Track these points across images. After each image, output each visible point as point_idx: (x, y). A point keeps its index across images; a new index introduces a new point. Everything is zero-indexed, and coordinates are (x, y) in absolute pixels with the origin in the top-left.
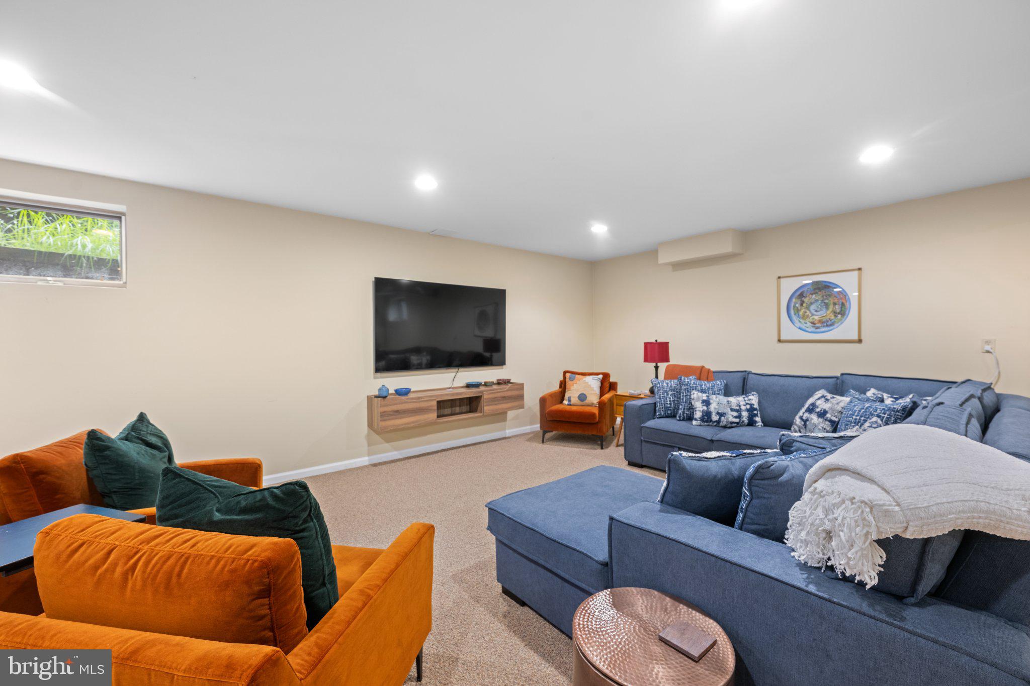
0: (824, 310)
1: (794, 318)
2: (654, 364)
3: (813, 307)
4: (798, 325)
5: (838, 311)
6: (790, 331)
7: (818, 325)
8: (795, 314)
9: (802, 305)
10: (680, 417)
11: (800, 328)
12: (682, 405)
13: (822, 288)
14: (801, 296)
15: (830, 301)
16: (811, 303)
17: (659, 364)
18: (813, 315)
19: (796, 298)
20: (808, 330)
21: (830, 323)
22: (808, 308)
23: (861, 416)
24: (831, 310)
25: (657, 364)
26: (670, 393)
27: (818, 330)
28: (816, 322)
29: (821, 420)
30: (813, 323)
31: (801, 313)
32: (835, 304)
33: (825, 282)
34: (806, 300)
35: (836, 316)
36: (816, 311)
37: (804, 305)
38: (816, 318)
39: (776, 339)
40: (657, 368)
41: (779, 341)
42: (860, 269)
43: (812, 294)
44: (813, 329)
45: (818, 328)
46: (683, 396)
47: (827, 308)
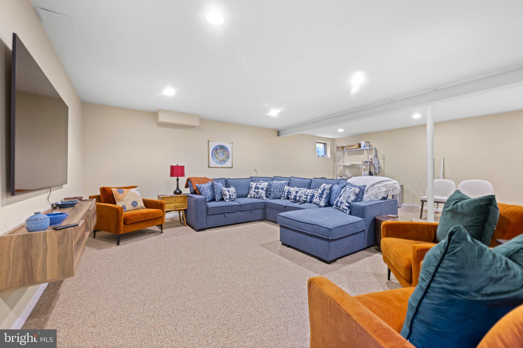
0: (223, 156)
1: (214, 158)
2: (176, 178)
3: (220, 154)
4: (215, 161)
5: (227, 157)
6: (213, 163)
7: (221, 161)
8: (214, 157)
9: (216, 153)
10: (218, 200)
11: (216, 162)
12: (217, 194)
13: (222, 148)
14: (216, 150)
15: (225, 153)
16: (219, 153)
17: (179, 178)
18: (220, 157)
19: (215, 150)
20: (218, 163)
21: (224, 161)
22: (218, 155)
23: (280, 186)
24: (225, 156)
25: (178, 178)
26: (208, 190)
27: (221, 163)
28: (221, 160)
29: (263, 191)
30: (220, 160)
31: (216, 156)
32: (226, 154)
33: (223, 146)
34: (218, 151)
35: (226, 158)
36: (221, 156)
37: (217, 153)
38: (221, 159)
39: (207, 166)
40: (178, 180)
41: (209, 167)
42: (232, 143)
43: (220, 150)
44: (220, 163)
45: (221, 162)
46: (216, 190)
47: (224, 155)
